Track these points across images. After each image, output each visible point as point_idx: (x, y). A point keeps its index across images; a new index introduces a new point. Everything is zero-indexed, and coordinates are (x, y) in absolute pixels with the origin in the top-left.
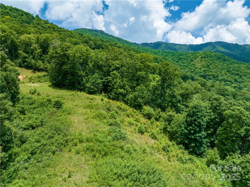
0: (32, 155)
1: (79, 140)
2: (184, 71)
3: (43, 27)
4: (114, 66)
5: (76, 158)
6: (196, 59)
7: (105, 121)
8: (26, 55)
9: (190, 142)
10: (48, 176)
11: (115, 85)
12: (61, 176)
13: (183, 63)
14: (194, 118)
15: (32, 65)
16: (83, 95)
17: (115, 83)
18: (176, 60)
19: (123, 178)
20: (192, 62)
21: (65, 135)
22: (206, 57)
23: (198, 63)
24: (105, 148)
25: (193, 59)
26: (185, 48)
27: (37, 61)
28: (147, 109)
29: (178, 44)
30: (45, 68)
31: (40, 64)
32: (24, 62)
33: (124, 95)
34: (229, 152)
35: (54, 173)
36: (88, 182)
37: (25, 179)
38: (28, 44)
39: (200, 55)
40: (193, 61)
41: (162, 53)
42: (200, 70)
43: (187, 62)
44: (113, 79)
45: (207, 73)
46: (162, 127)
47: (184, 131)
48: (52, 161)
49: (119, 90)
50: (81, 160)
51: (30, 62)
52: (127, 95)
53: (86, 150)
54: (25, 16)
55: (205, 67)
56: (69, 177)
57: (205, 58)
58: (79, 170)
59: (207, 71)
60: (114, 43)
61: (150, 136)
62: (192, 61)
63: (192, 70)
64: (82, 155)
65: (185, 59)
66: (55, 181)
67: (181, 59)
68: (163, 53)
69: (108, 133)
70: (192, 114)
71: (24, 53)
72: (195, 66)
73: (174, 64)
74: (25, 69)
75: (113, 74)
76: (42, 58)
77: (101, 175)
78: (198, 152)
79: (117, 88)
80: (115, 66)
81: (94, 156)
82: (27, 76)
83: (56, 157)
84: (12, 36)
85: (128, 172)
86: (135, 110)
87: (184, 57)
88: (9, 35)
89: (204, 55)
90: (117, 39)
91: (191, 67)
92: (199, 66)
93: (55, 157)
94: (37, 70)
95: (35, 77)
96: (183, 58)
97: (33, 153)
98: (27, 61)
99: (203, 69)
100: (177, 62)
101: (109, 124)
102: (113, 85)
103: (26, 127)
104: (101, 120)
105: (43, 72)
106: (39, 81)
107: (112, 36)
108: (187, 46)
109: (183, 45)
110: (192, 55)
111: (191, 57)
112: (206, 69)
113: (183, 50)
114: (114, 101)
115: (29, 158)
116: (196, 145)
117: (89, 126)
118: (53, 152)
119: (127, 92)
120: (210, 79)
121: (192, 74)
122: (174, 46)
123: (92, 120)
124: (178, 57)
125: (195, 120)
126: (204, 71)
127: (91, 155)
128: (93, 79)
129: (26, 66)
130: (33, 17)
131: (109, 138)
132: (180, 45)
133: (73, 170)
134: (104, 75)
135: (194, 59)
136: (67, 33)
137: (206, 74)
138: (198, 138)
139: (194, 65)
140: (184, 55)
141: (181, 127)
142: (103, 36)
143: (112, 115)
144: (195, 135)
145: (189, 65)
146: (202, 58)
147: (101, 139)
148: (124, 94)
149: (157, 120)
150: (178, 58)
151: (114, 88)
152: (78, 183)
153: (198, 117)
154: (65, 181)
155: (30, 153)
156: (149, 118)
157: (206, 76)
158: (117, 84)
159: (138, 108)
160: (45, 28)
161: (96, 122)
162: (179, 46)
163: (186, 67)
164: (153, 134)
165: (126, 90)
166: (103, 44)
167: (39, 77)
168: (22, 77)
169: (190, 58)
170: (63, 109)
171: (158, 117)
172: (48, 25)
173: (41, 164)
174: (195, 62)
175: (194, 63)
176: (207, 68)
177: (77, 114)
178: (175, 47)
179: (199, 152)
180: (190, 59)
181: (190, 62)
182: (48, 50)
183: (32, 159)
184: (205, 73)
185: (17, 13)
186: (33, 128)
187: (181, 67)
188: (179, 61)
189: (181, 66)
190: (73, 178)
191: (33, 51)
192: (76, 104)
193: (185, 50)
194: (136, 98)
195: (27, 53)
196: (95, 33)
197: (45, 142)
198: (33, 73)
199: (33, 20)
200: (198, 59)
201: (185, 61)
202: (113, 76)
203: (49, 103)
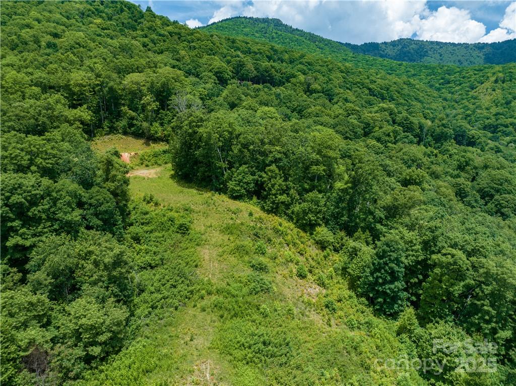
0: (153, 309)
1: (207, 292)
2: (451, 112)
3: (160, 35)
4: (272, 156)
5: (201, 316)
6: (482, 84)
7: (246, 258)
8: (134, 114)
9: (377, 295)
10: (170, 337)
11: (273, 189)
12: (183, 339)
13: (453, 93)
14: (384, 260)
15: (143, 132)
16: (223, 200)
17: (273, 186)
18: (437, 85)
19: (245, 348)
20: (473, 91)
21: (191, 283)
22: (508, 78)
23: (485, 95)
24: (236, 307)
25: (476, 83)
26: (463, 51)
27: (151, 125)
28: (323, 232)
29: (448, 42)
30: (165, 136)
31: (157, 129)
32: (131, 125)
33: (288, 206)
34: (435, 317)
35: (176, 334)
36: (209, 348)
37: (148, 338)
38: (135, 95)
39: (494, 74)
40: (476, 87)
41: (406, 68)
42: (485, 113)
43: (461, 89)
44: (270, 179)
45: (503, 120)
46: (339, 265)
47: (369, 278)
48: (174, 318)
49: (279, 197)
50: (206, 320)
51: (141, 125)
52: (292, 206)
53: (213, 306)
54: (126, 11)
55: (499, 105)
56: (191, 340)
57: (503, 83)
58: (202, 333)
59: (501, 116)
60: (299, 53)
61: (316, 281)
62: (473, 89)
63: (468, 112)
64: (208, 313)
65: (458, 83)
66: (176, 343)
67: (449, 82)
68: (408, 69)
69: (246, 282)
70: (381, 254)
71: (131, 111)
72: (477, 101)
73: (429, 98)
74: (132, 138)
75: (270, 170)
76: (159, 116)
77: (224, 342)
78: (388, 311)
79: (275, 195)
80: (274, 156)
81: (222, 317)
82: (137, 154)
83: (179, 313)
84: (111, 84)
85: (252, 342)
86: (302, 234)
87: (455, 77)
88: (107, 81)
89: (503, 75)
90: (308, 38)
91: (467, 104)
92: (486, 100)
93: (177, 313)
94: (152, 140)
95: (149, 156)
96: (452, 81)
97: (153, 307)
98: (136, 125)
99: (494, 110)
100: (439, 89)
101: (251, 265)
102: (269, 188)
103: (143, 266)
104: (241, 257)
105: (161, 143)
106: (156, 163)
107: (299, 30)
108: (470, 47)
109: (459, 44)
110: (475, 74)
111: (472, 79)
112: (500, 110)
113: (458, 56)
114: (270, 215)
115: (150, 313)
116: (385, 300)
117: (223, 268)
118: (175, 307)
119: (292, 200)
120: (506, 134)
121: (463, 124)
122: (438, 47)
123: (228, 257)
124: (442, 79)
125: (386, 264)
126: (497, 114)
127: (219, 315)
128: (239, 174)
129: (134, 132)
130: (141, 12)
131: (245, 290)
132: (454, 44)
133: (195, 332)
134: (257, 168)
135: (477, 85)
136: (204, 43)
137: (499, 122)
138: (388, 291)
139: (475, 98)
140: (455, 73)
141: (365, 271)
142: (280, 33)
143: (259, 249)
144: (384, 287)
145: (463, 99)
146: (496, 81)
147: (235, 293)
148: (286, 203)
149: (336, 250)
150: (442, 81)
151: (270, 194)
152: (199, 348)
153: (390, 259)
154: (187, 345)
155: (150, 307)
156: (323, 248)
157: (499, 126)
158: (276, 187)
159: (308, 228)
160: (163, 36)
161: (233, 260)
162: (450, 48)
163: (457, 102)
164: (319, 278)
165: (291, 197)
166: (273, 67)
167: (156, 155)
168: (129, 155)
169: (470, 81)
170: (190, 237)
171: (338, 246)
172: (168, 28)
173: (162, 322)
174: (480, 91)
175: (477, 93)
176: (504, 108)
177: (209, 245)
178: (441, 50)
179: (390, 312)
180: (468, 84)
181: (468, 91)
182: (170, 102)
183: (153, 315)
184: (497, 120)
185: (113, 8)
186: (152, 268)
187: (445, 103)
188: (443, 88)
189: (445, 99)
190: (195, 341)
191: (144, 107)
192: (209, 224)
193: (463, 56)
194: (305, 213)
195: (135, 110)
196: (263, 25)
197: (166, 293)
198: (146, 145)
199: (142, 20)
200: (487, 85)
201: (457, 88)
202: (269, 174)
203: (171, 224)
